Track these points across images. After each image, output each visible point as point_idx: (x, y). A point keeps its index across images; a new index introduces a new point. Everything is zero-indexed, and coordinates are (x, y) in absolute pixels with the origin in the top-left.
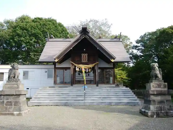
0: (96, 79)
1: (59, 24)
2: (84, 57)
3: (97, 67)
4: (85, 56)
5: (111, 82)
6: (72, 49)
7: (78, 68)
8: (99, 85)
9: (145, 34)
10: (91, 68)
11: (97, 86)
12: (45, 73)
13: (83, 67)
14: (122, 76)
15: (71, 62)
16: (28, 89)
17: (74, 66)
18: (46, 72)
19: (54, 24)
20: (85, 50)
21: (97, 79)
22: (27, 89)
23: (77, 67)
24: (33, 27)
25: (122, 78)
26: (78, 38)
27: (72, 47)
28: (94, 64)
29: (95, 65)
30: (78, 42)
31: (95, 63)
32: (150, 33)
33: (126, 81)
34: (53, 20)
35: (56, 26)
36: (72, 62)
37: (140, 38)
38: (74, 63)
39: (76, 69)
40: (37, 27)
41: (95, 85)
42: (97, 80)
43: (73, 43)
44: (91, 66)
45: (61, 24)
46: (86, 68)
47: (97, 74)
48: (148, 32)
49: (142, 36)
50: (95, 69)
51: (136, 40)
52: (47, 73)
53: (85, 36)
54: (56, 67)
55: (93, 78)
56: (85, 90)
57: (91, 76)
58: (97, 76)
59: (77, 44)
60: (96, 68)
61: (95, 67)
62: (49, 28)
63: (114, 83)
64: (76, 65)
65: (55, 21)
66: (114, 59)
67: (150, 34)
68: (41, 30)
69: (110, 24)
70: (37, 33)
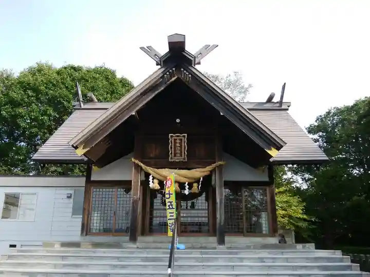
0: (218, 216)
1: (121, 81)
2: (178, 145)
3: (221, 178)
4: (178, 141)
5: (264, 229)
6: (134, 114)
7: (156, 181)
8: (227, 239)
9: (329, 113)
10: (198, 181)
11: (221, 242)
12: (67, 201)
13: (172, 175)
14: (290, 212)
15: (133, 160)
16: (14, 246)
17: (143, 173)
18: (69, 197)
19: (107, 78)
20: (178, 121)
21: (220, 216)
22: (12, 246)
23: (154, 178)
24: (51, 83)
25: (290, 217)
26: (156, 82)
27: (135, 110)
28: (209, 168)
29: (211, 172)
30: (156, 92)
31: (214, 165)
32: (341, 109)
33: (303, 225)
34: (106, 70)
35: (111, 84)
36: (137, 162)
37: (316, 121)
38: (142, 165)
39: (151, 183)
40: (63, 83)
41: (214, 240)
42: (220, 221)
43: (138, 96)
44: (198, 173)
45: (126, 80)
46: (182, 180)
47: (218, 201)
48: (334, 108)
49: (321, 116)
50: (213, 183)
51: (308, 126)
52: (72, 200)
53: (180, 76)
54: (93, 178)
55: (205, 213)
56: (170, 266)
57: (200, 208)
58: (218, 206)
59: (151, 100)
60: (216, 181)
61: (213, 178)
62: (93, 87)
63: (273, 231)
64: (150, 170)
65: (113, 73)
66: (279, 148)
67: (340, 112)
68: (72, 91)
69: (246, 86)
70: (61, 97)
